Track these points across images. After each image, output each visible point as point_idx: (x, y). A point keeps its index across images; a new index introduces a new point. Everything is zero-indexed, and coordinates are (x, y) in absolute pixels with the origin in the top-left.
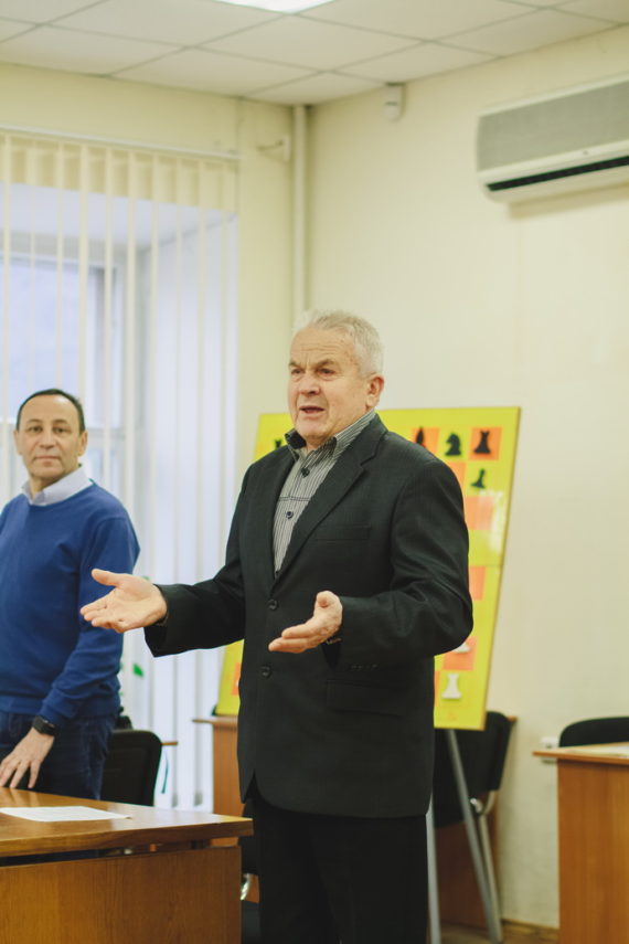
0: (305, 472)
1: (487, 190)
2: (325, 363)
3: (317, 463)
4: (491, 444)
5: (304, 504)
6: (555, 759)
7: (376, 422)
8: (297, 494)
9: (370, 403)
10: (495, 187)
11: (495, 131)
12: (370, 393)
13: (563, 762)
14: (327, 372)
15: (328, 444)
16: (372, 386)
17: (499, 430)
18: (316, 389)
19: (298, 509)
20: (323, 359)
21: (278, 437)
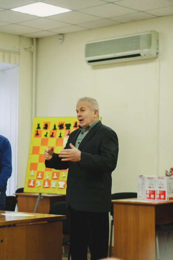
0: (82, 133)
2: (82, 108)
3: (85, 131)
8: (80, 138)
9: (95, 116)
10: (90, 62)
11: (90, 48)
12: (95, 114)
13: (115, 203)
14: (83, 111)
15: (87, 127)
16: (95, 112)
18: (81, 115)
20: (81, 107)
21: (38, 123)
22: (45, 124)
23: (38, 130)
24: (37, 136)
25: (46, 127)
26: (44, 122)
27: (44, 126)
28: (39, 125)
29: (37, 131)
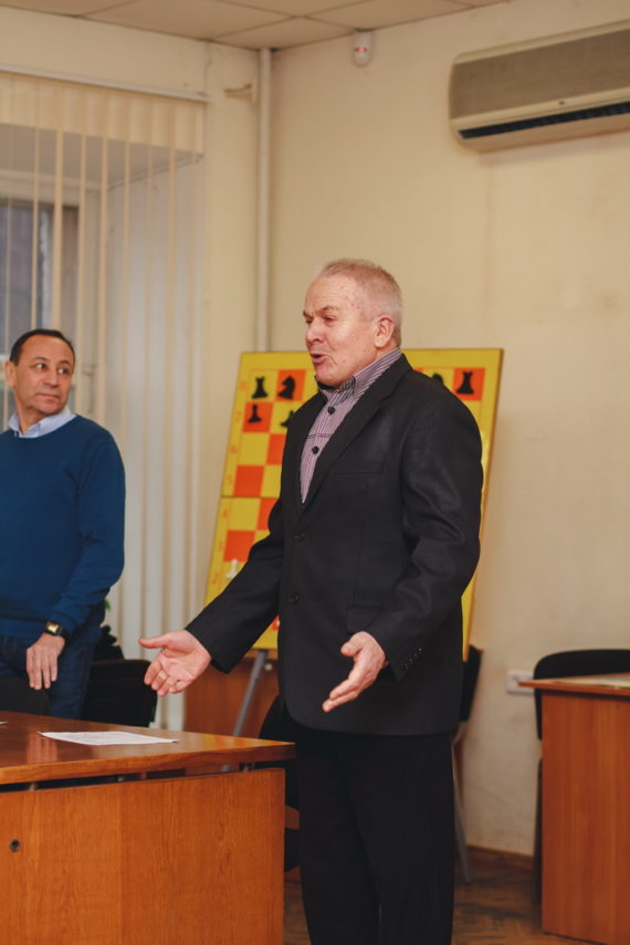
0: (332, 411)
1: (460, 137)
2: (325, 308)
4: (474, 385)
5: (327, 440)
6: (531, 690)
7: (403, 359)
8: (324, 428)
9: (379, 344)
10: (469, 134)
11: (470, 81)
12: (380, 334)
13: (540, 694)
16: (382, 326)
17: (482, 371)
18: (320, 338)
19: (321, 443)
21: (260, 375)
22: (284, 378)
23: (259, 401)
24: (255, 425)
25: (289, 388)
26: (282, 372)
27: (282, 388)
28: (260, 382)
29: (255, 407)
